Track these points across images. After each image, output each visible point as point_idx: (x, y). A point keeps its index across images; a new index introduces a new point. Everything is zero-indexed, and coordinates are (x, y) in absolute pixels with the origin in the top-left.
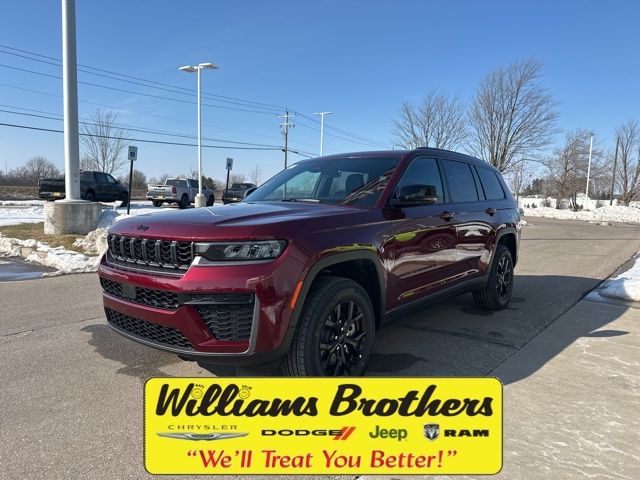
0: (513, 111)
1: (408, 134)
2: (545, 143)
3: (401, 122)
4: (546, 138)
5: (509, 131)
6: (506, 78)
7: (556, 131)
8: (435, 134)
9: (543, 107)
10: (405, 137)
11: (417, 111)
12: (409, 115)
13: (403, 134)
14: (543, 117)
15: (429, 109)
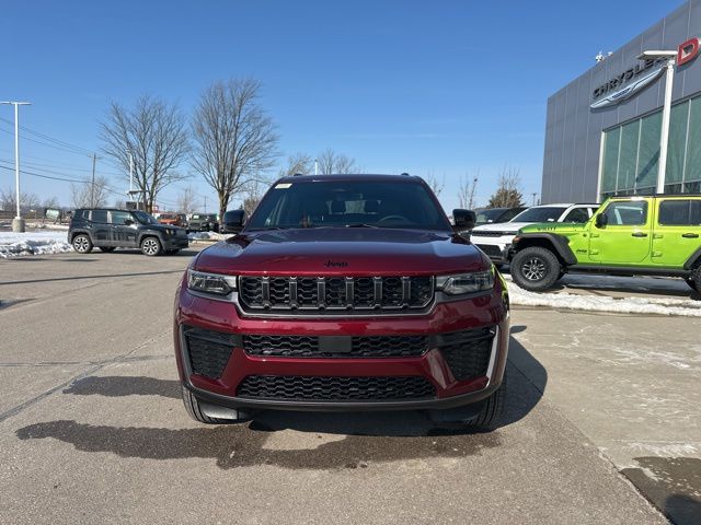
0: (237, 128)
1: (121, 141)
2: (269, 165)
3: (111, 126)
4: (271, 160)
5: (234, 150)
6: (227, 94)
7: (279, 154)
8: (153, 144)
9: (264, 129)
10: (117, 144)
11: (129, 116)
12: (121, 120)
13: (114, 141)
14: (265, 139)
15: (144, 115)
